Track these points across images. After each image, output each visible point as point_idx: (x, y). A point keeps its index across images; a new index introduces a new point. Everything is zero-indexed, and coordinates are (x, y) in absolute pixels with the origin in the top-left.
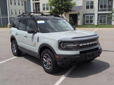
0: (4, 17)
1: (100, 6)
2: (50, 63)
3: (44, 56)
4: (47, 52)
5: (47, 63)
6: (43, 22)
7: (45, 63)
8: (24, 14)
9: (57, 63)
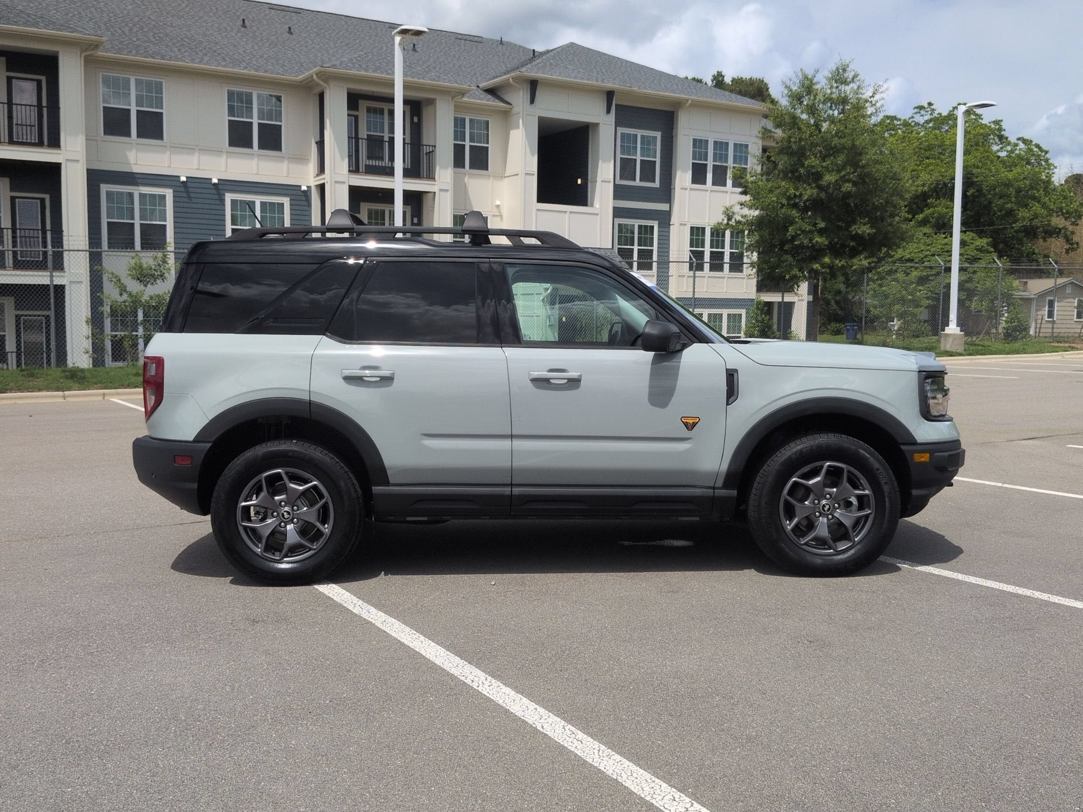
3: (796, 479)
5: (822, 520)
9: (915, 491)
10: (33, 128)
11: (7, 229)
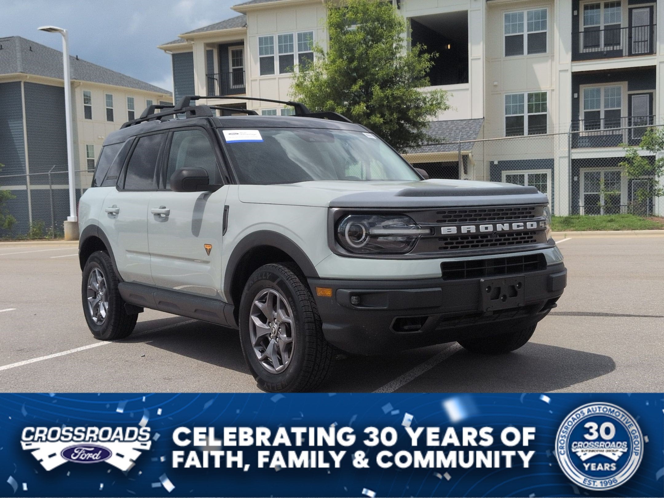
0: (46, 187)
1: (582, 117)
2: (289, 335)
3: (257, 302)
4: (273, 278)
5: (272, 341)
6: (254, 135)
7: (257, 344)
8: (157, 111)
9: (325, 326)
10: (646, 42)
11: (625, 117)
